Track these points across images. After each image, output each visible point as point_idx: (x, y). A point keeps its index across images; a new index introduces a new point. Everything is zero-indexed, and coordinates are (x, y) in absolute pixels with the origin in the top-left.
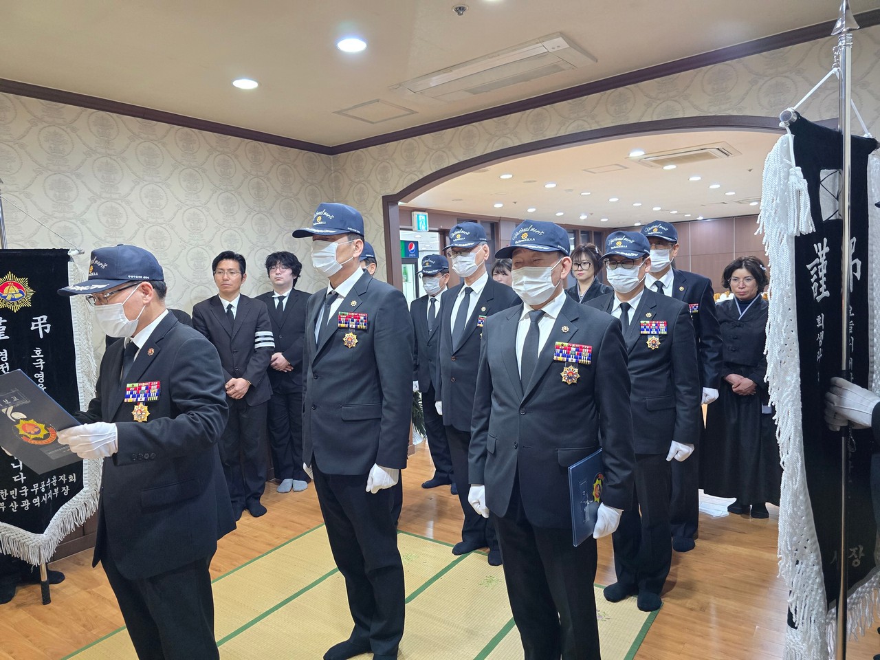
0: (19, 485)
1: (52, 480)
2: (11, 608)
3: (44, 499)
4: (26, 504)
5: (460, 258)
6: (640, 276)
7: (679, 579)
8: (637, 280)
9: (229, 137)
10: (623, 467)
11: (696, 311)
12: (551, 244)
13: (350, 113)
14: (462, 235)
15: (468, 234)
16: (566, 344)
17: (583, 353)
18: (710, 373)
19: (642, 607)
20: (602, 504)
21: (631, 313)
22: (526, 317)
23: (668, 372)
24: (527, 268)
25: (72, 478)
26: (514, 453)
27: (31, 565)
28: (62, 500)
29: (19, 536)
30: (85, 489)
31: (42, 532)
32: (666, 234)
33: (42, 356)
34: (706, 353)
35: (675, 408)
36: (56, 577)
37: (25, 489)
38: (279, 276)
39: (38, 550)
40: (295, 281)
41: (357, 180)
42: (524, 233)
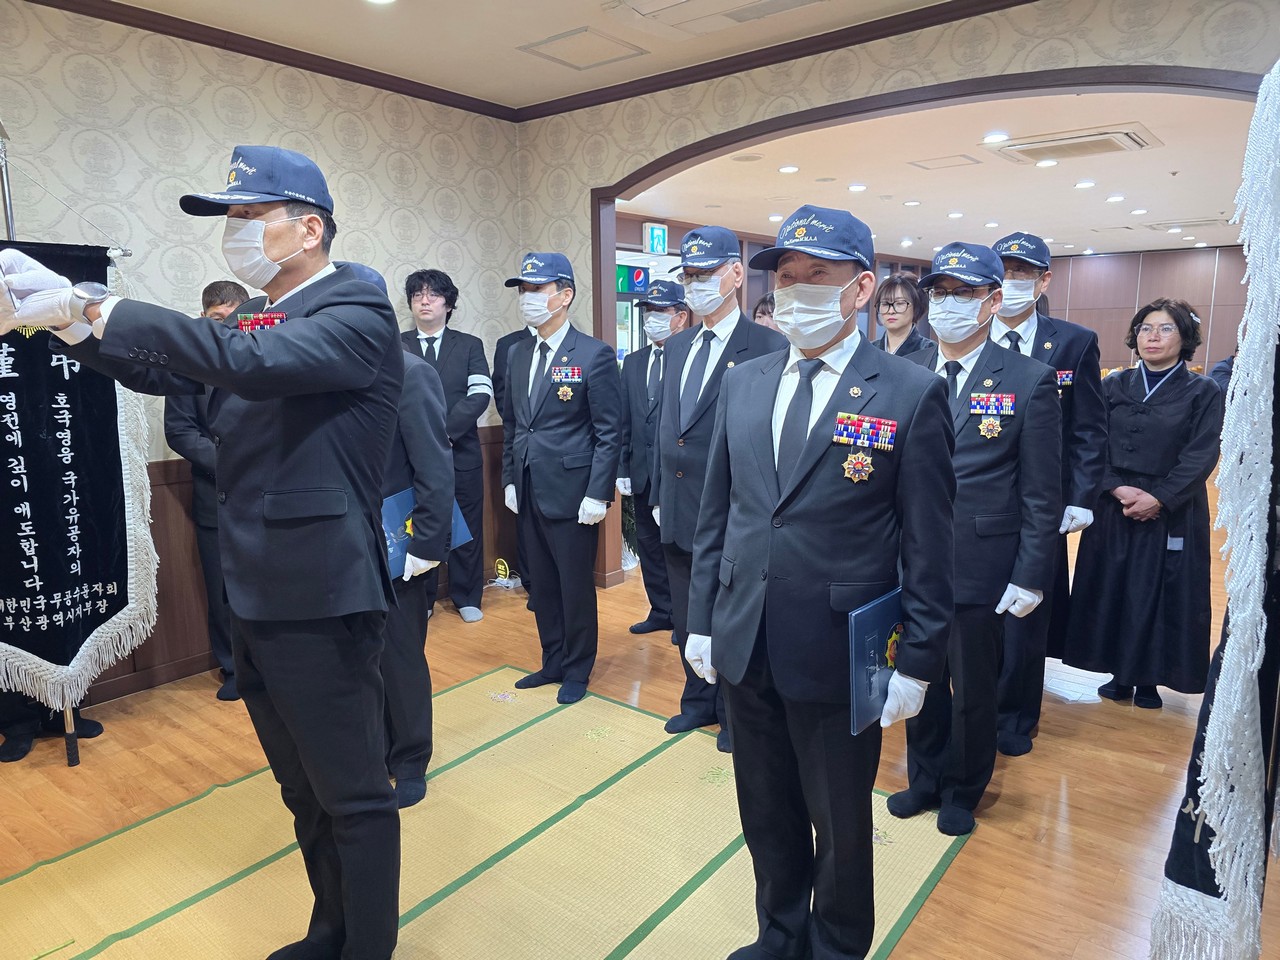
0: (32, 593)
1: (82, 590)
2: (23, 767)
3: (69, 615)
4: (43, 621)
5: (695, 285)
6: (983, 318)
7: (1005, 791)
8: (976, 322)
9: (358, 84)
10: (933, 615)
11: (1068, 382)
12: (844, 249)
13: (543, 49)
14: (701, 248)
15: (709, 245)
16: (855, 417)
17: (881, 432)
18: (1082, 483)
19: (945, 827)
20: (896, 673)
21: (962, 379)
22: (792, 370)
23: (1013, 476)
24: (800, 286)
25: (112, 589)
26: (761, 587)
27: (50, 709)
28: (97, 620)
29: (34, 666)
30: (130, 606)
31: (67, 663)
32: (1031, 254)
33: (68, 406)
34: (1079, 452)
35: (1019, 533)
36: (89, 728)
37: (42, 601)
38: (427, 308)
39: (60, 689)
40: (449, 315)
41: (554, 163)
42: (799, 227)
